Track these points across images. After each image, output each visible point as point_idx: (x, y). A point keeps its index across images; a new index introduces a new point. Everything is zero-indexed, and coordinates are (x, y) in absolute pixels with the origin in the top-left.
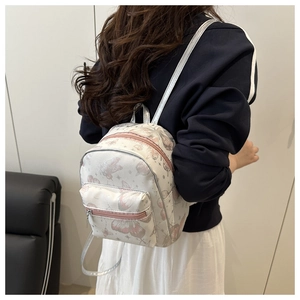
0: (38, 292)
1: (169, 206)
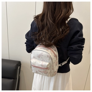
1: (54, 66)
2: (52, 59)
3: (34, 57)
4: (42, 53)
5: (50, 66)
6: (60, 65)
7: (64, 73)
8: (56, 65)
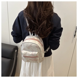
0: (9, 76)
1: (42, 54)
2: (40, 49)
4: (31, 45)
5: (39, 54)
6: (45, 52)
7: (48, 57)
8: (43, 52)
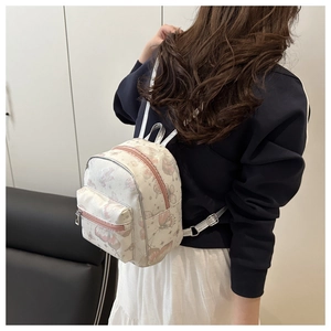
1: (152, 228)
2: (141, 199)
3: (90, 183)
5: (132, 223)
6: (189, 232)
8: (163, 226)
